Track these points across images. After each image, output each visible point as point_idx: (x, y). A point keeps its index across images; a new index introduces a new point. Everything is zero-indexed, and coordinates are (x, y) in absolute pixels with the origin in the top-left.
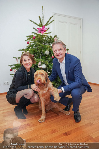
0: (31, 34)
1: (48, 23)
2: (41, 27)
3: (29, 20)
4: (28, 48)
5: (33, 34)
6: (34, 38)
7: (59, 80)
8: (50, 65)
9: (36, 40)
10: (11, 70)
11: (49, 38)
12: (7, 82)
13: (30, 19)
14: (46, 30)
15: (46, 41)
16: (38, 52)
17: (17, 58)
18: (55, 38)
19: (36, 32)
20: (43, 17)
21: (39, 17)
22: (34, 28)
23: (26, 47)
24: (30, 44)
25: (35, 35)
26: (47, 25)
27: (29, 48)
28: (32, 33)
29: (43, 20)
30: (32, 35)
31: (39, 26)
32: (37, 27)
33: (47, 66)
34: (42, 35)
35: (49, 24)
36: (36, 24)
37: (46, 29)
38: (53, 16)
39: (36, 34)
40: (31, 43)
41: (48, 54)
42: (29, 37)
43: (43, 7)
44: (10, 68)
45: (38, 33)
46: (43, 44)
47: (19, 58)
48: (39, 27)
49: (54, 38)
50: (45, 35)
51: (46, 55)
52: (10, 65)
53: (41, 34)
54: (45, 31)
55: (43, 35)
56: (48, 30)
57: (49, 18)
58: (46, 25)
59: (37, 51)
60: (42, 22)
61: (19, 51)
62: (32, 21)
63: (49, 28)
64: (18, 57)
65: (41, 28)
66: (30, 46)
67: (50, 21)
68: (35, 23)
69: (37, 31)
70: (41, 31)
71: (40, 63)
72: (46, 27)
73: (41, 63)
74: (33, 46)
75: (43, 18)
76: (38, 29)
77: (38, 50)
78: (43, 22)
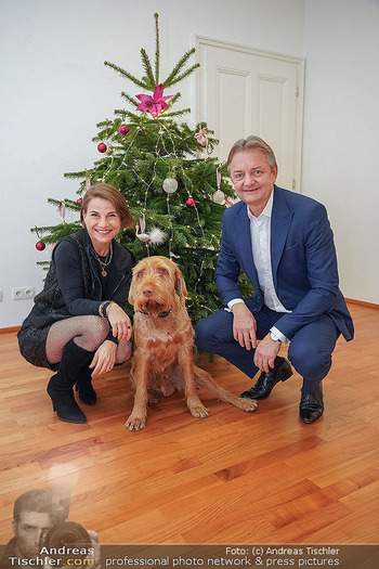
0: (113, 118)
1: (177, 77)
2: (149, 89)
3: (106, 63)
4: (100, 168)
5: (119, 116)
6: (125, 133)
7: (210, 286)
8: (180, 231)
9: (130, 139)
10: (41, 247)
11: (179, 133)
12: (28, 288)
13: (108, 61)
14: (167, 101)
15: (168, 142)
16: (137, 184)
17: (61, 203)
18: (201, 132)
19: (133, 109)
20: (157, 54)
21: (143, 52)
22: (123, 94)
23: (96, 164)
24: (111, 153)
25: (127, 121)
26: (173, 83)
27: (103, 166)
28: (116, 112)
29: (157, 64)
30: (118, 122)
31: (141, 85)
32: (135, 91)
33: (170, 233)
34: (151, 122)
35: (180, 79)
36: (133, 79)
37: (168, 97)
38: (193, 51)
39: (130, 115)
40: (112, 148)
41: (173, 191)
42: (104, 128)
43: (156, 15)
44: (36, 238)
45: (139, 114)
46: (155, 155)
47: (71, 202)
48: (141, 91)
49: (197, 131)
50: (162, 122)
51: (165, 194)
52: (37, 229)
53: (150, 117)
54: (165, 106)
55: (156, 122)
56: (174, 100)
57: (181, 57)
58: (169, 82)
59: (134, 180)
60: (154, 73)
61: (69, 180)
62: (116, 68)
63: (179, 95)
64: (66, 200)
65: (151, 93)
66: (109, 161)
67: (183, 70)
68: (128, 76)
69: (135, 103)
70: (149, 104)
71: (143, 223)
72: (166, 92)
73: (148, 222)
74: (118, 161)
75: (158, 59)
76: (139, 97)
77: (136, 177)
78: (157, 72)
